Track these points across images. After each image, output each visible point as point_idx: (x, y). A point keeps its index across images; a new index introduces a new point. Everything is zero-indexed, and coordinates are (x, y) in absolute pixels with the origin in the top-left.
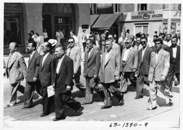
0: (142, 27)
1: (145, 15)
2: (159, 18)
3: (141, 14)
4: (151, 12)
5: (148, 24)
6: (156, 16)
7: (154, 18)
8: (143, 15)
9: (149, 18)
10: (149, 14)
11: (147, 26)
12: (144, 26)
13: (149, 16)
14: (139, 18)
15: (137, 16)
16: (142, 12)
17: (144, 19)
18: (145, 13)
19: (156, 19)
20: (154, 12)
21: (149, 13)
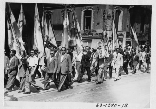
0: (87, 42)
1: (90, 33)
2: (100, 36)
3: (87, 32)
4: (94, 31)
5: (91, 40)
6: (98, 35)
7: (96, 36)
8: (87, 33)
9: (92, 35)
10: (92, 33)
11: (91, 42)
12: (88, 42)
13: (92, 34)
14: (85, 35)
15: (83, 34)
16: (86, 31)
17: (89, 36)
18: (89, 31)
19: (98, 37)
20: (96, 31)
21: (92, 31)
